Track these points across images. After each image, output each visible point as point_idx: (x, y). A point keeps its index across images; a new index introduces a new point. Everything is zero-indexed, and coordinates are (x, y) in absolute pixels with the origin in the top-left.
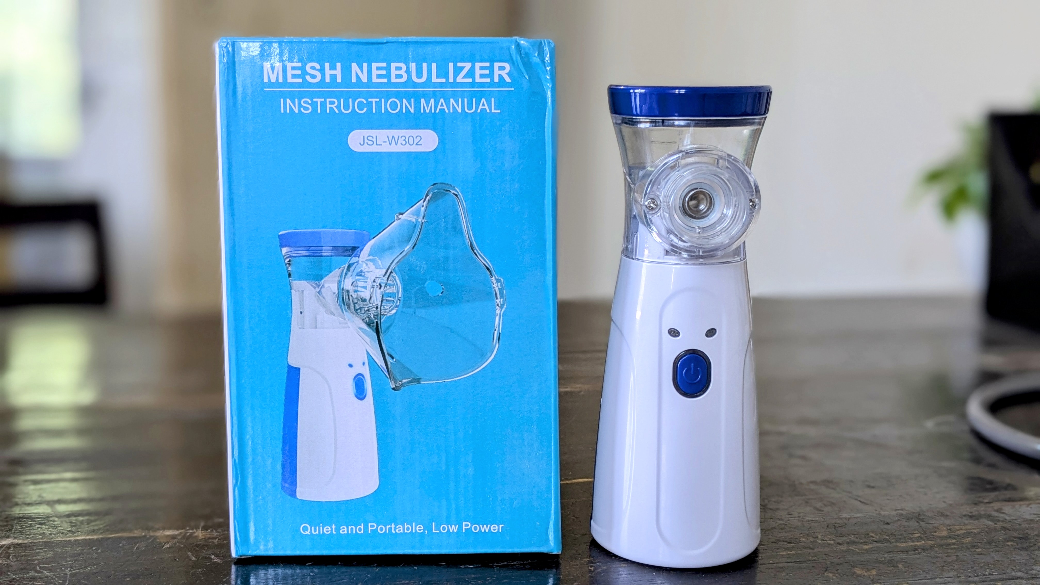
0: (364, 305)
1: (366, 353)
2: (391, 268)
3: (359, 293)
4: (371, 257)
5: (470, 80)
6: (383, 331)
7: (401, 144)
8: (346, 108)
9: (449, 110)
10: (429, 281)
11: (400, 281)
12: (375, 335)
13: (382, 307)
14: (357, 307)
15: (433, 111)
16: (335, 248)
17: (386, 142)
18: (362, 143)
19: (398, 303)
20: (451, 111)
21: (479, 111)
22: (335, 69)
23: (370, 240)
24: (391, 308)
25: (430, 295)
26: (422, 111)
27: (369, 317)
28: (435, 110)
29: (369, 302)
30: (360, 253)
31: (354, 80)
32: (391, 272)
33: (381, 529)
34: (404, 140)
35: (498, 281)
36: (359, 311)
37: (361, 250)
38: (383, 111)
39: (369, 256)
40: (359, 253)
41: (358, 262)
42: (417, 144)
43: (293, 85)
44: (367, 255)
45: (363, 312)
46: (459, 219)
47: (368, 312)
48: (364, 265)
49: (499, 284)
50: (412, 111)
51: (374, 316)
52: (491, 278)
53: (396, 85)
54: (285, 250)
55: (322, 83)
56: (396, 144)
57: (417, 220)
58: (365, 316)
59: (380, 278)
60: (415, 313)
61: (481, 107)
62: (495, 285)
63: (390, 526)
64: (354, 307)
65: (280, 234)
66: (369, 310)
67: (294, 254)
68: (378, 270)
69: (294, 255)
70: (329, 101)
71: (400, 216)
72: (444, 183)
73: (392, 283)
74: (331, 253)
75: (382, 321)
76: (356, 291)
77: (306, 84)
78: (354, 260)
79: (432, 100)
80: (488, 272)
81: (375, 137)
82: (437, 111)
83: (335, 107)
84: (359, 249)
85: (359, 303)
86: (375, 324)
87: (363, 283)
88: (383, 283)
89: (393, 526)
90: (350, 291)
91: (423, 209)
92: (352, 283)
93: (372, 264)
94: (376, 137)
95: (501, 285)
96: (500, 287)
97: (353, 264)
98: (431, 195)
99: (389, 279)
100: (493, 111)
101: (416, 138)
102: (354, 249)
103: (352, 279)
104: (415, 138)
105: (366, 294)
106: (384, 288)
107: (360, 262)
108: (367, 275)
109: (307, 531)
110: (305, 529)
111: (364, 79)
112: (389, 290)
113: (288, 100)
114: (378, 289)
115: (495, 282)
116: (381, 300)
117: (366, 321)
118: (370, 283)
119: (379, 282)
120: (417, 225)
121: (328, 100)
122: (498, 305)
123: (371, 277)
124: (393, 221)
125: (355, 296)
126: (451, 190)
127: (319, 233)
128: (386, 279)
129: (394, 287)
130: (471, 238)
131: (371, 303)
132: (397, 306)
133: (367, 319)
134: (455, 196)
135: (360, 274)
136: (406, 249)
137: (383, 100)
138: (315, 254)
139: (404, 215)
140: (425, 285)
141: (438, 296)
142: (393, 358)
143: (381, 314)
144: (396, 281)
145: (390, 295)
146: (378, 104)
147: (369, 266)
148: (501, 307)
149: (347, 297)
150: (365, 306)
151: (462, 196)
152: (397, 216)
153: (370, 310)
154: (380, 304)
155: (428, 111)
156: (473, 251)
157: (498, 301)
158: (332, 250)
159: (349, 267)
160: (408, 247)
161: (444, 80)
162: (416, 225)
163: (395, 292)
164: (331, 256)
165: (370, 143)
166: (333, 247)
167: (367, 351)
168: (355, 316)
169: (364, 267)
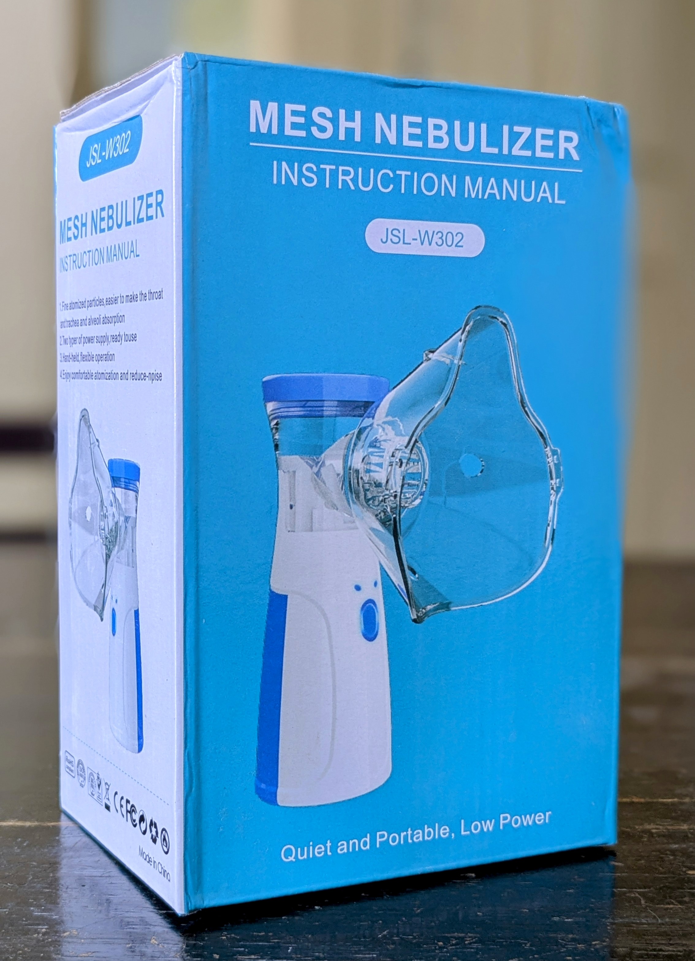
0: (378, 492)
1: (379, 567)
2: (416, 434)
3: (372, 474)
4: (390, 418)
5: (528, 153)
6: (402, 533)
7: (436, 243)
8: (366, 183)
9: (501, 196)
10: (466, 455)
11: (427, 455)
12: (392, 538)
13: (403, 495)
14: (369, 496)
15: (480, 197)
16: (343, 403)
17: (416, 239)
18: (384, 240)
19: (424, 489)
20: (504, 198)
21: (539, 200)
22: (353, 120)
23: (389, 391)
24: (415, 496)
25: (467, 475)
26: (466, 196)
27: (385, 511)
28: (483, 195)
29: (384, 488)
30: (375, 411)
31: (378, 140)
32: (416, 441)
33: (394, 840)
34: (441, 238)
35: (554, 453)
36: (371, 502)
37: (378, 407)
38: (415, 192)
39: (387, 416)
40: (373, 412)
41: (371, 425)
42: (456, 246)
43: (292, 140)
44: (384, 415)
45: (376, 503)
46: (507, 360)
47: (383, 503)
48: (380, 430)
49: (555, 457)
50: (453, 194)
51: (391, 508)
52: (546, 448)
53: (435, 152)
54: (271, 406)
55: (333, 141)
56: (430, 244)
57: (452, 362)
58: (380, 509)
59: (401, 450)
60: (445, 503)
61: (541, 195)
62: (550, 460)
63: (405, 833)
64: (365, 495)
65: (264, 379)
66: (384, 501)
67: (284, 412)
68: (398, 438)
69: (285, 414)
70: (343, 170)
71: (431, 355)
72: (490, 307)
73: (417, 458)
74: (337, 411)
75: (402, 516)
76: (368, 471)
77: (310, 140)
78: (367, 422)
79: (480, 179)
80: (542, 440)
81: (402, 231)
82: (486, 197)
83: (351, 179)
84: (373, 406)
85: (371, 489)
86: (392, 522)
87: (377, 458)
88: (405, 458)
89: (410, 832)
90: (360, 471)
91: (460, 344)
92: (363, 459)
93: (390, 428)
94: (404, 230)
95: (558, 459)
96: (556, 462)
97: (365, 428)
98: (471, 324)
99: (413, 452)
100: (557, 201)
101: (456, 235)
102: (367, 405)
103: (363, 452)
104: (454, 235)
105: (381, 476)
106: (406, 466)
107: (375, 426)
108: (384, 445)
109: (291, 856)
110: (288, 853)
111: (393, 141)
112: (412, 469)
113: (284, 164)
114: (398, 467)
115: (550, 454)
116: (401, 485)
117: (381, 517)
118: (388, 458)
119: (399, 457)
120: (452, 368)
121: (341, 168)
122: (553, 488)
123: (389, 448)
124: (420, 363)
125: (366, 479)
126: (498, 317)
127: (320, 379)
128: (409, 452)
129: (420, 463)
130: (522, 390)
131: (387, 489)
132: (422, 494)
133: (382, 514)
134: (503, 326)
135: (373, 445)
136: (436, 406)
137: (416, 174)
138: (313, 413)
139: (436, 353)
140: (460, 461)
141: (476, 476)
142: (414, 573)
143: (400, 506)
144: (422, 454)
145: (413, 476)
146: (409, 179)
147: (386, 431)
148: (557, 492)
149: (356, 481)
150: (380, 494)
151: (512, 326)
152: (427, 355)
153: (387, 500)
154: (399, 490)
155: (473, 196)
156: (524, 407)
157: (553, 482)
158: (337, 407)
159: (360, 432)
160: (439, 403)
161: (495, 151)
162: (450, 368)
163: (420, 471)
164: (336, 416)
165: (396, 240)
166: (338, 401)
167: (380, 564)
168: (365, 509)
169: (380, 434)
